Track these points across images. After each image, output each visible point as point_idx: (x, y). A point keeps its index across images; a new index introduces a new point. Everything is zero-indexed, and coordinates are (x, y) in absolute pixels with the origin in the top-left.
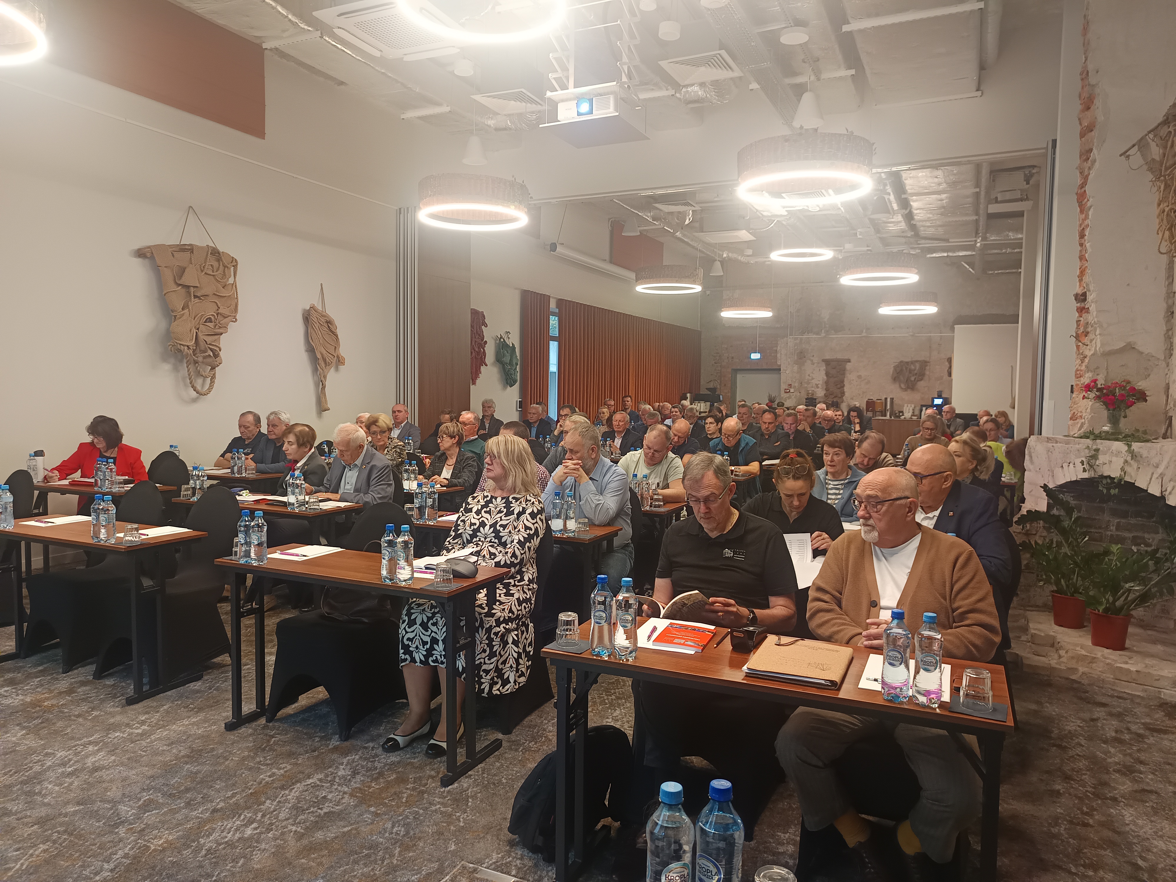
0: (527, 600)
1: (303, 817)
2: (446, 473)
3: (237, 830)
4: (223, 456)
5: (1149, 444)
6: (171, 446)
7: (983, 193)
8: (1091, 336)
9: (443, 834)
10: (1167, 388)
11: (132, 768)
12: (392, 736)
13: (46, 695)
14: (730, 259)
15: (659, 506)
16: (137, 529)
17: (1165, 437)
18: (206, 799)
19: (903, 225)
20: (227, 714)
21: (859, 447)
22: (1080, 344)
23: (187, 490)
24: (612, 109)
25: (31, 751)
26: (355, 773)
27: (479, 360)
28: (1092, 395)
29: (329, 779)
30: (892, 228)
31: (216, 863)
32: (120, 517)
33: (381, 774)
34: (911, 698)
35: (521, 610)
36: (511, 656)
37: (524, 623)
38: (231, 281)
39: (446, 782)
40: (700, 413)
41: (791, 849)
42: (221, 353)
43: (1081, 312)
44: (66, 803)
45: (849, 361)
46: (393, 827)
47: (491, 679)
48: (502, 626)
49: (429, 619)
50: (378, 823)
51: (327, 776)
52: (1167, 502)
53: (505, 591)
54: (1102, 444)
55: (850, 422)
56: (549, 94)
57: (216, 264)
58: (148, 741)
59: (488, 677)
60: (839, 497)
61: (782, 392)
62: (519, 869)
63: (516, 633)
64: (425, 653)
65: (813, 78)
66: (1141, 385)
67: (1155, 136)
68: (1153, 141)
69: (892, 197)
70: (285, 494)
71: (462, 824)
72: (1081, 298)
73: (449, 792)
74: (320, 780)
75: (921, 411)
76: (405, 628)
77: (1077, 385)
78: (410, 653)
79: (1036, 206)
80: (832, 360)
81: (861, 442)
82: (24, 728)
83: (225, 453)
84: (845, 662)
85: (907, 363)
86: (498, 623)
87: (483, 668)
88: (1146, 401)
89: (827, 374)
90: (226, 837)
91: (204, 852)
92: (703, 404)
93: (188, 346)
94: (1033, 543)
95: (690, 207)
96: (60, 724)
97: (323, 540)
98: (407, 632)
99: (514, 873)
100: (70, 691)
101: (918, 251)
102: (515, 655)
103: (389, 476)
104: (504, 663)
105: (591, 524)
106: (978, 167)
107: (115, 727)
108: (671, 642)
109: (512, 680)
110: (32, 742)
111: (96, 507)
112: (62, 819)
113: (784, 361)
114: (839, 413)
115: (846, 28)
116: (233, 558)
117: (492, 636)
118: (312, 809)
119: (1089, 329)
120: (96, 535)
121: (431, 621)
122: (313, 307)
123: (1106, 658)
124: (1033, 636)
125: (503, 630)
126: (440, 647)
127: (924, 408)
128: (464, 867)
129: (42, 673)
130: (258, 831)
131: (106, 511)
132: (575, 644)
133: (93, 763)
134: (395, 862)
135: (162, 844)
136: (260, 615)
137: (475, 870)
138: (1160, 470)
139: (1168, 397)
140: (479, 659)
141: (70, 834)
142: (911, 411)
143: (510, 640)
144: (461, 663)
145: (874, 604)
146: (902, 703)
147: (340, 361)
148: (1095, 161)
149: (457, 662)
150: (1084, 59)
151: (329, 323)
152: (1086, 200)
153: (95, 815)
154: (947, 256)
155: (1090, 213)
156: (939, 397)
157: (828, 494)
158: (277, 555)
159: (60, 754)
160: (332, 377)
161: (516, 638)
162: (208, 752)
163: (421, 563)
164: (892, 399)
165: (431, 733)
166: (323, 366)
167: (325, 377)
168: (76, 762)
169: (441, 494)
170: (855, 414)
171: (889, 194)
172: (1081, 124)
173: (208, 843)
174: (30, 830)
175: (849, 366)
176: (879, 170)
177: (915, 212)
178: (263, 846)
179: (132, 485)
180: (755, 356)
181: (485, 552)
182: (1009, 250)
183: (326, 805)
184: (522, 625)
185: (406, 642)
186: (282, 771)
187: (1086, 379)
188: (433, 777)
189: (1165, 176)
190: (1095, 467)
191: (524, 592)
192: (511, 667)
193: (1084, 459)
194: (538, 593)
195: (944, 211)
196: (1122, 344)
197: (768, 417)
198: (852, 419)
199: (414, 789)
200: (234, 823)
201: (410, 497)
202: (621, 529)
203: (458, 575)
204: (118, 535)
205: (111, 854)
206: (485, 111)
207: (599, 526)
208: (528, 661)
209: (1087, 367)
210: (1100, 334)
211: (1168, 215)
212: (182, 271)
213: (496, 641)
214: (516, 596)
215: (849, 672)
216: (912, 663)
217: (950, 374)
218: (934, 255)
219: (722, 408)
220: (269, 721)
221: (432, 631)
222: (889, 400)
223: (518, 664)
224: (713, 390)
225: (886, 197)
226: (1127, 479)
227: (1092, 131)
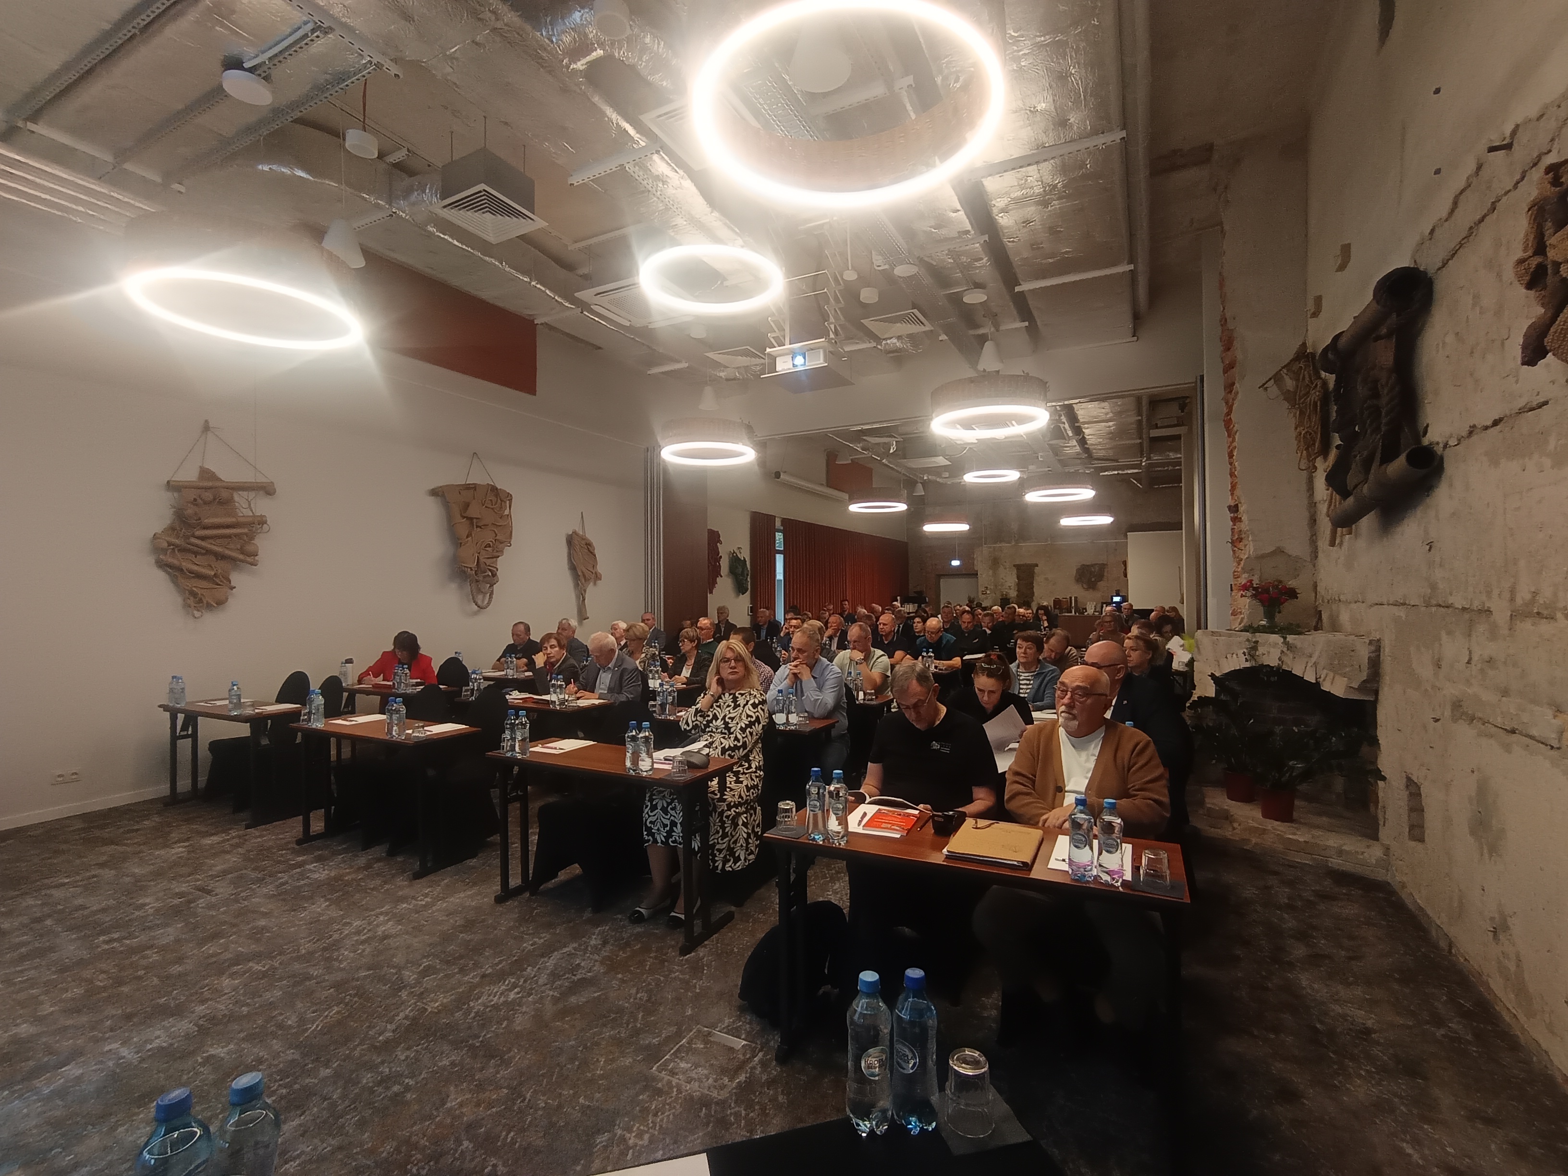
0: (755, 787)
1: (559, 983)
2: (686, 672)
3: (501, 994)
4: (499, 660)
5: (1302, 637)
6: (456, 653)
7: (1144, 420)
8: (1245, 542)
9: (681, 1000)
10: (1315, 586)
11: (415, 937)
12: (638, 909)
13: (348, 871)
14: (929, 480)
15: (872, 700)
16: (423, 727)
17: (1316, 629)
18: (476, 965)
19: (1078, 449)
20: (496, 887)
21: (1047, 642)
22: (1235, 549)
23: (467, 691)
24: (822, 361)
25: (332, 921)
26: (605, 943)
27: (715, 572)
28: (1249, 594)
29: (583, 947)
30: (1068, 451)
31: (483, 1025)
32: (408, 716)
33: (628, 944)
34: (1096, 877)
35: (749, 796)
36: (741, 837)
37: (752, 807)
38: (507, 512)
39: (684, 951)
40: (909, 613)
41: (994, 1013)
42: (498, 573)
43: (1235, 520)
44: (359, 968)
45: (1037, 565)
46: (637, 993)
47: (723, 858)
48: (732, 810)
49: (669, 804)
50: (625, 989)
51: (580, 945)
52: (1322, 688)
53: (735, 778)
54: (1260, 636)
55: (1039, 620)
56: (768, 350)
57: (494, 499)
58: (430, 912)
59: (722, 856)
60: (1030, 686)
61: (980, 594)
62: (748, 1033)
63: (745, 815)
64: (665, 834)
65: (993, 329)
66: (1292, 583)
67: (1288, 371)
68: (1287, 374)
69: (1067, 426)
70: (548, 693)
71: (698, 991)
72: (1234, 509)
73: (686, 960)
74: (575, 949)
75: (1102, 607)
76: (647, 813)
77: (1235, 585)
78: (653, 835)
79: (1190, 430)
80: (1023, 565)
81: (1048, 639)
82: (326, 900)
83: (501, 657)
84: (1036, 843)
85: (1088, 566)
86: (729, 807)
87: (717, 847)
88: (1297, 598)
89: (1018, 578)
90: (493, 1001)
91: (473, 1015)
92: (911, 606)
93: (471, 568)
94: (1205, 725)
95: (893, 439)
96: (357, 896)
97: (581, 734)
98: (649, 816)
99: (743, 1037)
100: (368, 867)
101: (1093, 470)
102: (745, 835)
103: (638, 677)
104: (735, 842)
105: (811, 717)
106: (1139, 399)
107: (403, 899)
108: (879, 827)
109: (742, 858)
110: (334, 913)
111: (390, 708)
112: (355, 983)
113: (981, 567)
114: (1030, 611)
115: (1017, 289)
116: (501, 751)
117: (724, 819)
118: (567, 976)
119: (1243, 536)
120: (390, 731)
121: (670, 806)
122: (575, 532)
123: (1274, 829)
124: (1209, 809)
125: (734, 813)
126: (678, 829)
127: (1104, 605)
128: (699, 1031)
129: (345, 851)
130: (520, 995)
131: (397, 711)
132: (792, 830)
133: (384, 932)
134: (639, 1025)
135: (438, 1006)
136: (524, 800)
137: (709, 1033)
138: (1313, 660)
139: (1316, 593)
140: (713, 839)
141: (360, 997)
142: (1093, 608)
143: (740, 822)
144: (696, 845)
145: (1060, 789)
146: (1088, 882)
147: (598, 577)
148: (1238, 393)
149: (693, 842)
150: (1222, 309)
151: (589, 544)
152: (1232, 426)
153: (382, 979)
154: (1118, 474)
155: (1237, 437)
156: (1117, 595)
157: (1020, 684)
158: (538, 749)
159: (357, 923)
160: (592, 592)
161: (745, 821)
162: (480, 922)
163: (660, 755)
164: (1076, 598)
165: (672, 908)
166: (583, 581)
167: (585, 591)
168: (369, 931)
169: (680, 691)
170: (1042, 612)
171: (1064, 423)
172: (1223, 362)
173: (477, 1006)
174: (326, 993)
175: (1037, 570)
176: (1054, 404)
177: (1087, 437)
178: (524, 1009)
179: (422, 687)
180: (956, 563)
181: (717, 744)
182: (1170, 468)
183: (580, 972)
184: (750, 809)
185: (649, 825)
186: (542, 941)
187: (1243, 580)
188: (673, 947)
189: (1299, 404)
190: (1255, 657)
191: (752, 779)
192: (742, 846)
193: (1245, 651)
194: (764, 780)
195: (1112, 436)
196: (1272, 549)
197: (966, 617)
198: (1040, 616)
199: (656, 958)
200: (500, 987)
201: (653, 695)
202: (838, 722)
203: (691, 766)
204: (407, 732)
205: (394, 1016)
206: (717, 365)
207: (818, 719)
208: (756, 840)
209: (1242, 569)
210: (1252, 540)
211: (1304, 437)
212: (467, 506)
213: (728, 824)
214: (745, 783)
215: (1039, 853)
216: (1095, 843)
217: (1126, 576)
218: (1106, 473)
219: (927, 609)
220: (531, 895)
221: (671, 815)
222: (1073, 598)
223: (748, 843)
224: (920, 593)
225: (1062, 426)
226: (1285, 667)
227: (1233, 368)
